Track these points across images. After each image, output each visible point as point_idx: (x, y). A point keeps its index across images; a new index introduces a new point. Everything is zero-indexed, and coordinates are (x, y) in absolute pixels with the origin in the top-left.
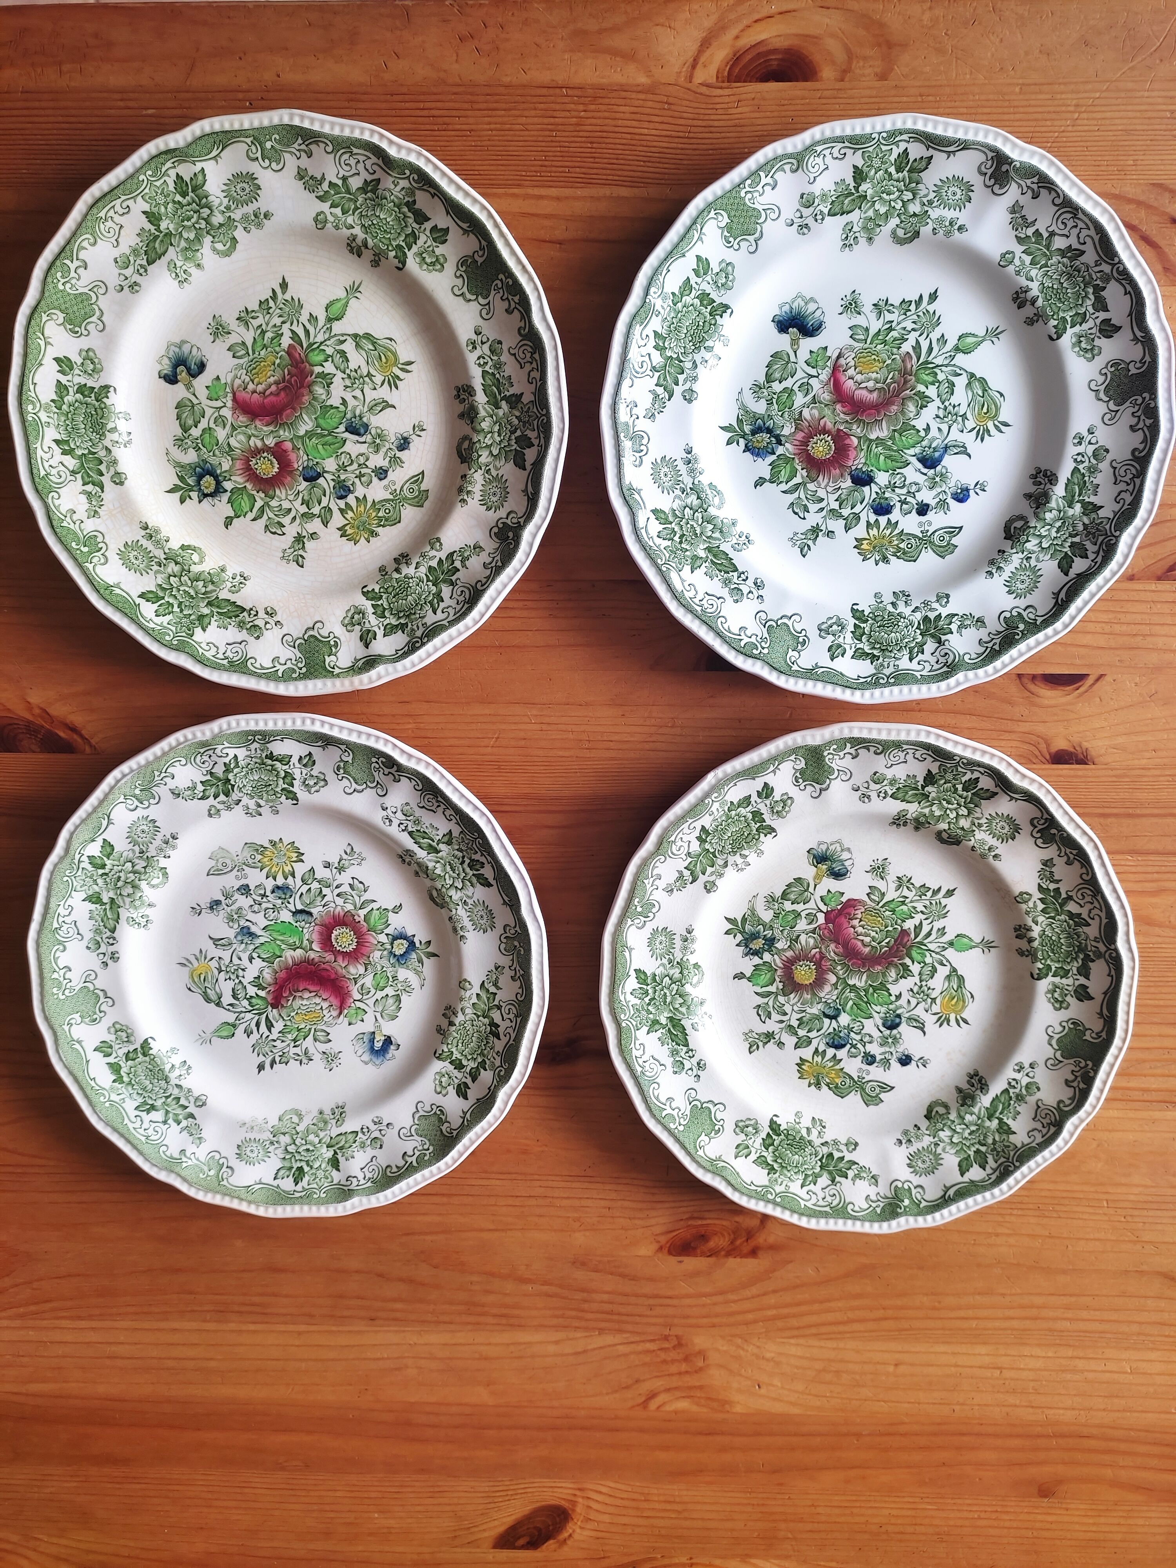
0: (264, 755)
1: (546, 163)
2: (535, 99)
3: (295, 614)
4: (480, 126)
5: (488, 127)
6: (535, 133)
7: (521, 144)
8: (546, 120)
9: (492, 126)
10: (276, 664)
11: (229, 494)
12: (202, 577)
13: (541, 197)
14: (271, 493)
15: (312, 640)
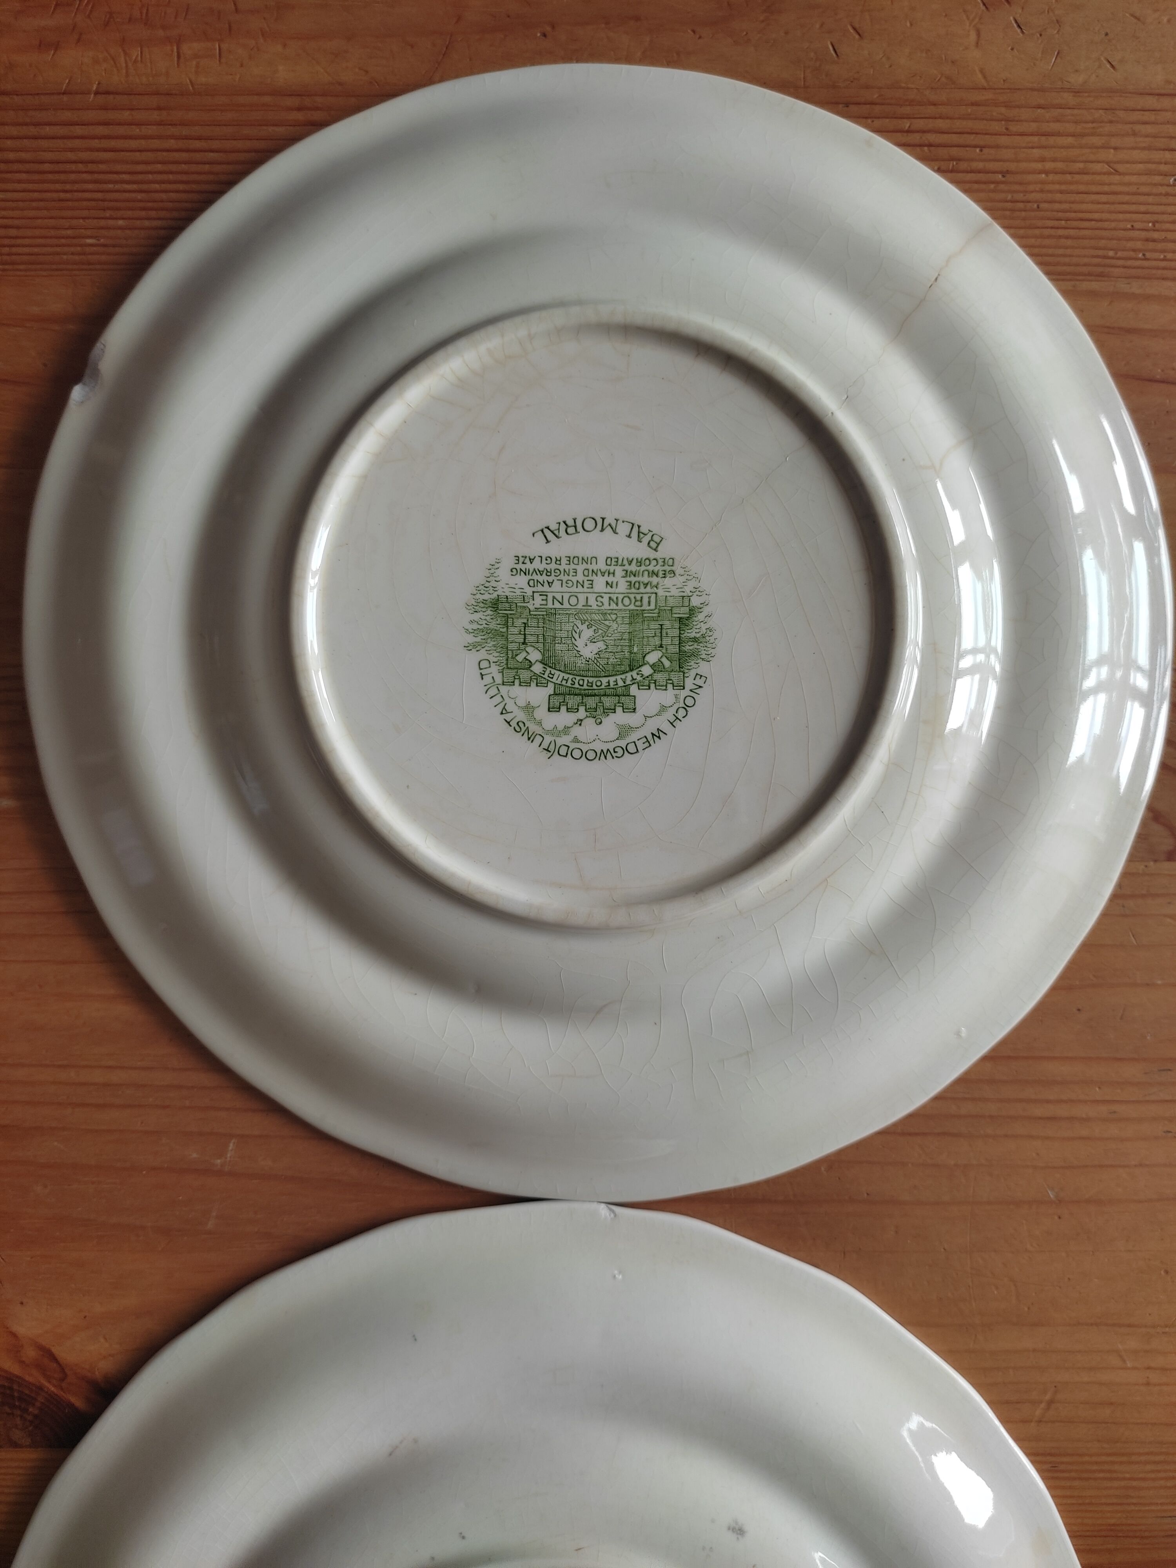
1: (1156, 235)
2: (1136, 116)
4: (1024, 165)
5: (1039, 166)
6: (1134, 179)
7: (1104, 198)
8: (1157, 156)
9: (1049, 165)
13: (1148, 298)
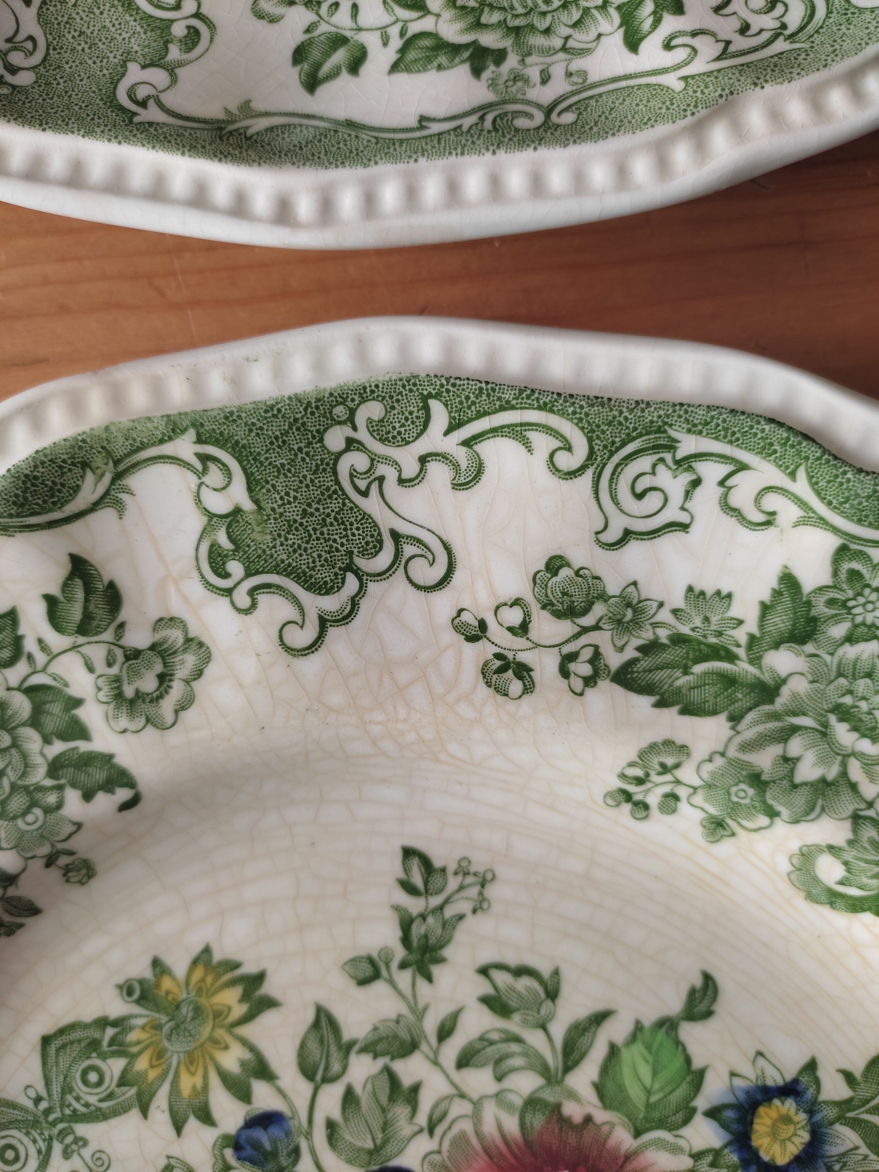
0: (512, 61)
3: (403, 676)
10: (461, 455)
11: (702, 1103)
12: (800, 799)
14: (537, 1121)
15: (324, 574)
